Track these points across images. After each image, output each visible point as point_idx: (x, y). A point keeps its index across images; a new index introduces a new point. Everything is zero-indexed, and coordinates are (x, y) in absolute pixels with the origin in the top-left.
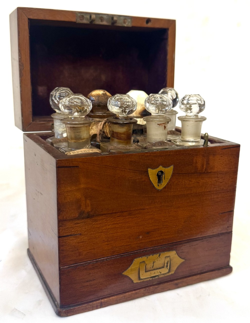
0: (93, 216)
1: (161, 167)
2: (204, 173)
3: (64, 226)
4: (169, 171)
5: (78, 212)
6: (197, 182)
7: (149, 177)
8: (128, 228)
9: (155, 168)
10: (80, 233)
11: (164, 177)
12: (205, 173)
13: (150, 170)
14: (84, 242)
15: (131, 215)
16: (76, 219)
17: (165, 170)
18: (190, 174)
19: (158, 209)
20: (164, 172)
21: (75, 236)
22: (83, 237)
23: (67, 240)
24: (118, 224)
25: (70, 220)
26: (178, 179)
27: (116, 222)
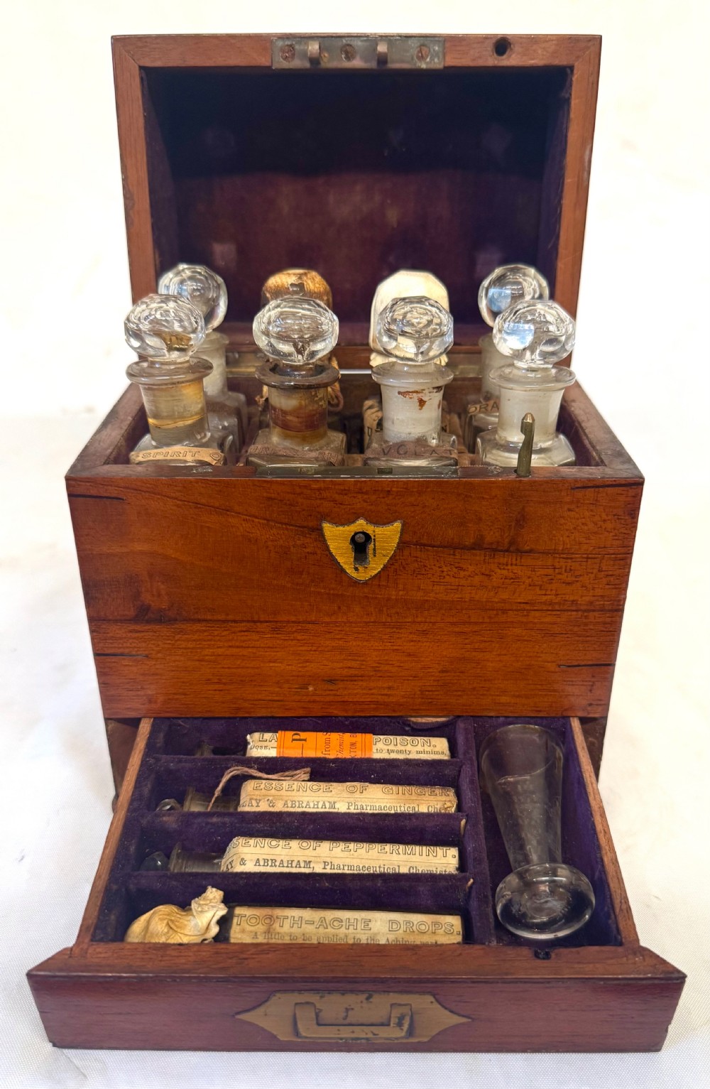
0: (173, 621)
1: (361, 522)
2: (507, 551)
3: (104, 633)
4: (387, 536)
5: (134, 607)
6: (483, 574)
7: (326, 544)
8: (274, 662)
9: (343, 525)
10: (147, 652)
11: (374, 549)
12: (511, 552)
13: (328, 528)
14: (157, 674)
15: (280, 634)
16: (130, 620)
17: (374, 532)
18: (458, 551)
19: (360, 629)
20: (373, 537)
21: (135, 658)
22: (154, 663)
23: (114, 664)
24: (245, 647)
25: (116, 621)
26: (419, 560)
27: (237, 644)
